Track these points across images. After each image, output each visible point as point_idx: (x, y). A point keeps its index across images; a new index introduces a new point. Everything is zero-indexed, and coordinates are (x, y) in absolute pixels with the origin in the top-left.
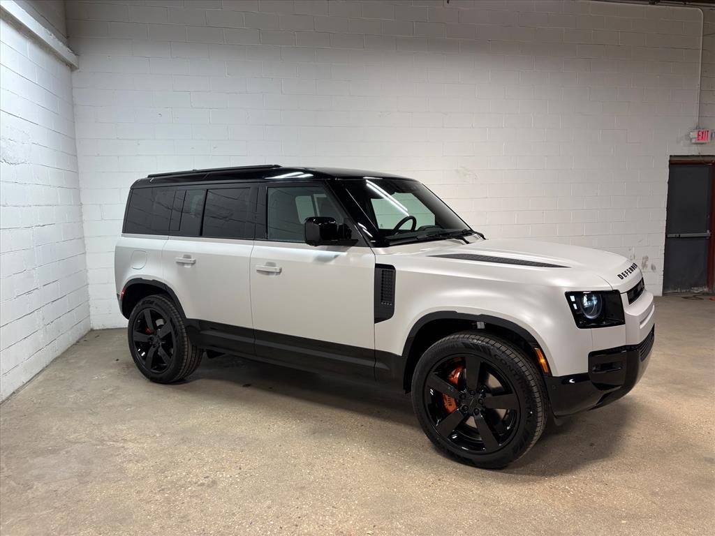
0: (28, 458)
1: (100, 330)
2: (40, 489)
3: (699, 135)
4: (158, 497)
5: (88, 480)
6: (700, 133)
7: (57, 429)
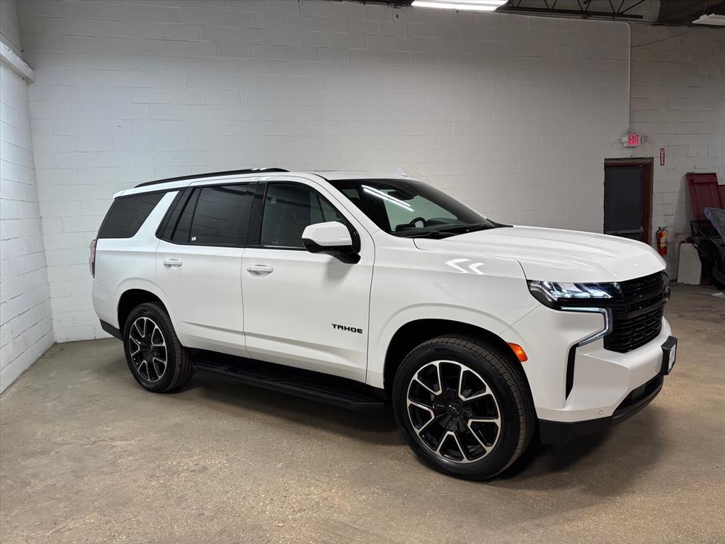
0: (19, 460)
1: (64, 343)
2: (38, 485)
3: (630, 139)
4: (153, 483)
5: (83, 474)
6: (631, 138)
7: (42, 434)
